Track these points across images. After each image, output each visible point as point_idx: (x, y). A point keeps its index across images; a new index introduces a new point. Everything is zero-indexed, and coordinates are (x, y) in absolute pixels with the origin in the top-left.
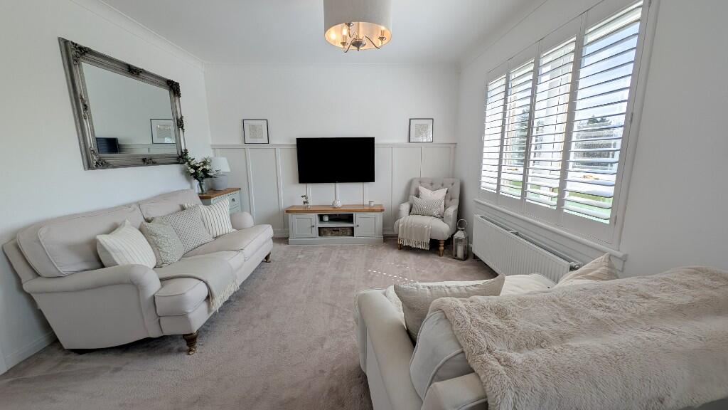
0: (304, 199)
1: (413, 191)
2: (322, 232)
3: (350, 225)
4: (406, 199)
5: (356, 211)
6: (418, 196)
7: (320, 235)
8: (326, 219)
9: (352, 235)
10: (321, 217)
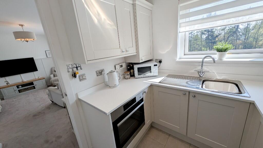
0: (6, 83)
1: (53, 71)
2: (20, 91)
3: (33, 85)
4: (51, 73)
5: (33, 81)
6: (55, 72)
7: (19, 93)
8: (20, 87)
9: (35, 88)
10: (18, 87)
